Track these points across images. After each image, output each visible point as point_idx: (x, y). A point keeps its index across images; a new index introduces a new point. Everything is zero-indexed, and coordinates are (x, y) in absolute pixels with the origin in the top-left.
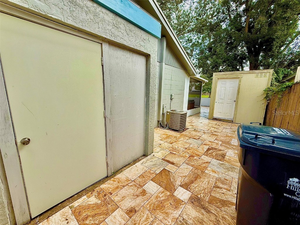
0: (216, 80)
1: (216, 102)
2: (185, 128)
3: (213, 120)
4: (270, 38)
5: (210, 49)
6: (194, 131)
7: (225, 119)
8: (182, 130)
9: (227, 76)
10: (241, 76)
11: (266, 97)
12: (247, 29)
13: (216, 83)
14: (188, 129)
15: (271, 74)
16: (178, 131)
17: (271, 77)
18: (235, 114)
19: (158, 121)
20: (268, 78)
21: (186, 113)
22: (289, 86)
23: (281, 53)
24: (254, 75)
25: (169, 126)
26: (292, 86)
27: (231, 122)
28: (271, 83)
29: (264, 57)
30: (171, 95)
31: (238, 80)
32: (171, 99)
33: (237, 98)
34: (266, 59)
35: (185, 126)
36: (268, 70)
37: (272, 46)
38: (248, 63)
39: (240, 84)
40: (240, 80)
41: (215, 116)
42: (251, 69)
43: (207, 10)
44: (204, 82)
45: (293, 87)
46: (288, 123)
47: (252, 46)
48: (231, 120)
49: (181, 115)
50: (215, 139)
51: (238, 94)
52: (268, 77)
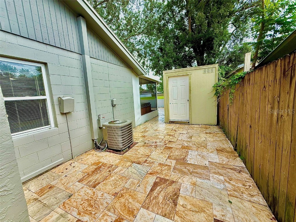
0: (166, 78)
1: (170, 103)
2: (132, 144)
3: (169, 124)
4: (211, 37)
5: (161, 49)
6: (143, 146)
7: (181, 121)
8: (126, 148)
9: (177, 73)
10: (190, 73)
11: (215, 94)
12: (190, 31)
13: (167, 81)
14: (138, 143)
15: (217, 69)
16: (120, 151)
17: (217, 72)
18: (190, 115)
19: (93, 140)
20: (214, 74)
21: (131, 124)
22: (242, 77)
23: (221, 52)
24: (202, 71)
25: (109, 145)
26: (245, 76)
27: (188, 123)
28: (218, 79)
29: (208, 56)
30: (112, 101)
31: (188, 77)
32: (113, 106)
33: (190, 97)
34: (209, 58)
35: (132, 141)
36: (213, 65)
37: (212, 44)
38: (196, 62)
39: (190, 82)
40: (190, 77)
41: (172, 118)
42: (199, 65)
43: (154, 13)
44: (158, 83)
45: (246, 78)
46: (251, 127)
47: (196, 45)
48: (187, 122)
49: (122, 128)
50: (167, 156)
51: (190, 93)
52: (215, 72)
